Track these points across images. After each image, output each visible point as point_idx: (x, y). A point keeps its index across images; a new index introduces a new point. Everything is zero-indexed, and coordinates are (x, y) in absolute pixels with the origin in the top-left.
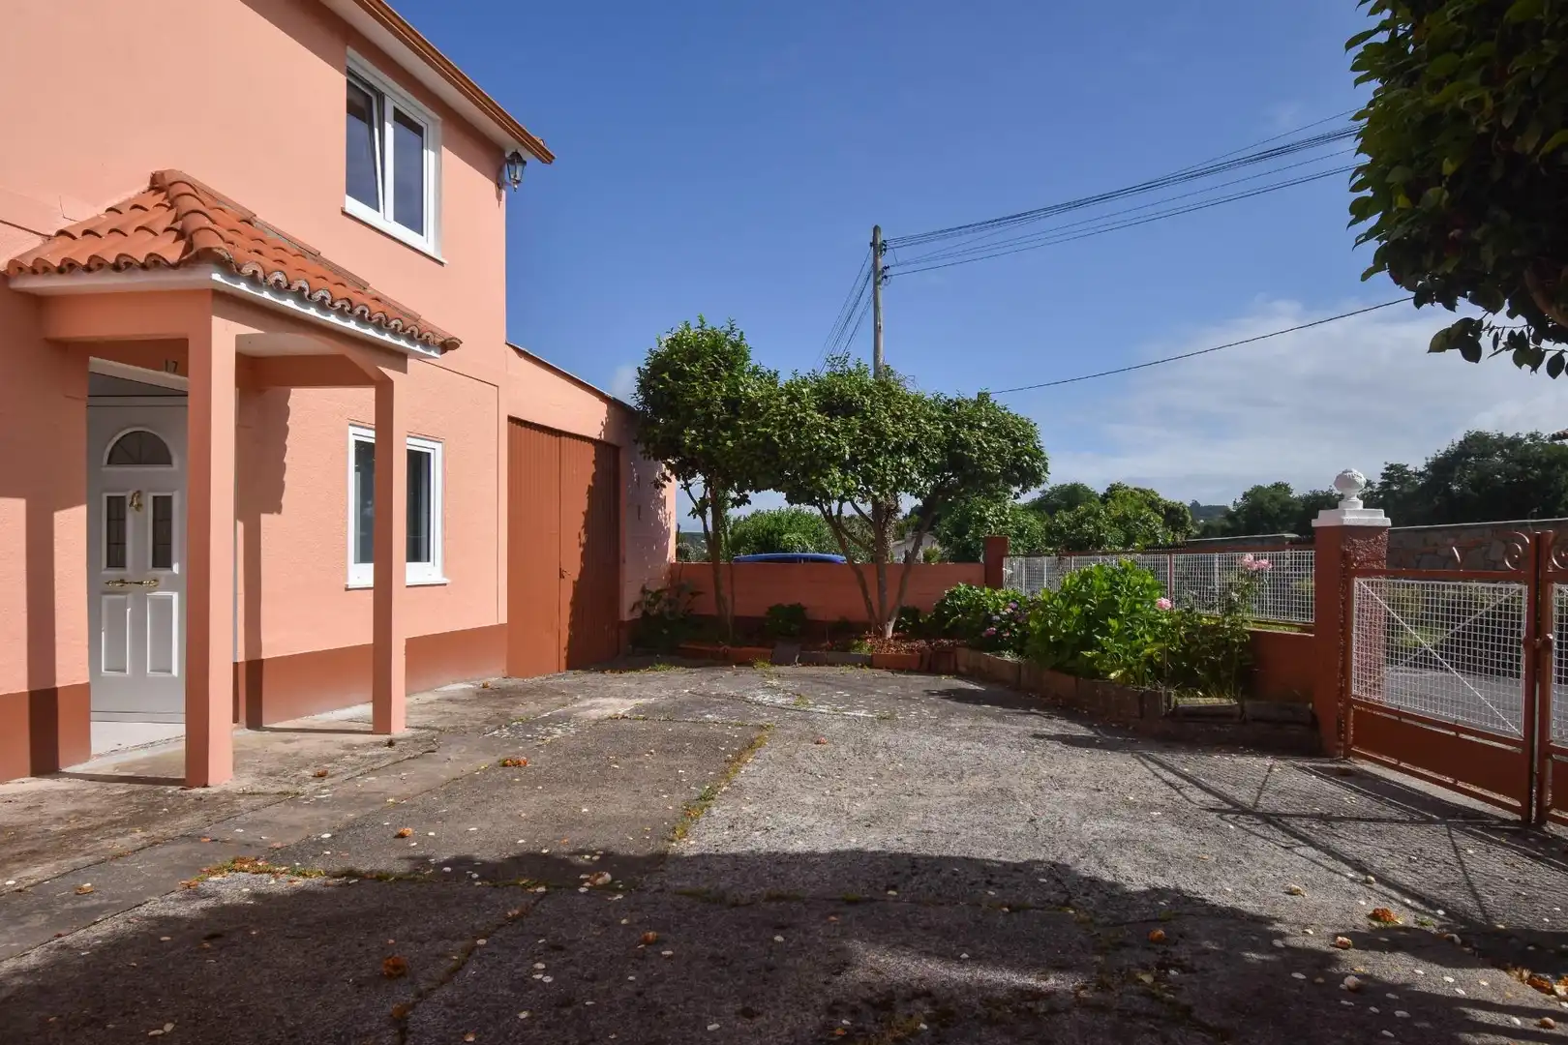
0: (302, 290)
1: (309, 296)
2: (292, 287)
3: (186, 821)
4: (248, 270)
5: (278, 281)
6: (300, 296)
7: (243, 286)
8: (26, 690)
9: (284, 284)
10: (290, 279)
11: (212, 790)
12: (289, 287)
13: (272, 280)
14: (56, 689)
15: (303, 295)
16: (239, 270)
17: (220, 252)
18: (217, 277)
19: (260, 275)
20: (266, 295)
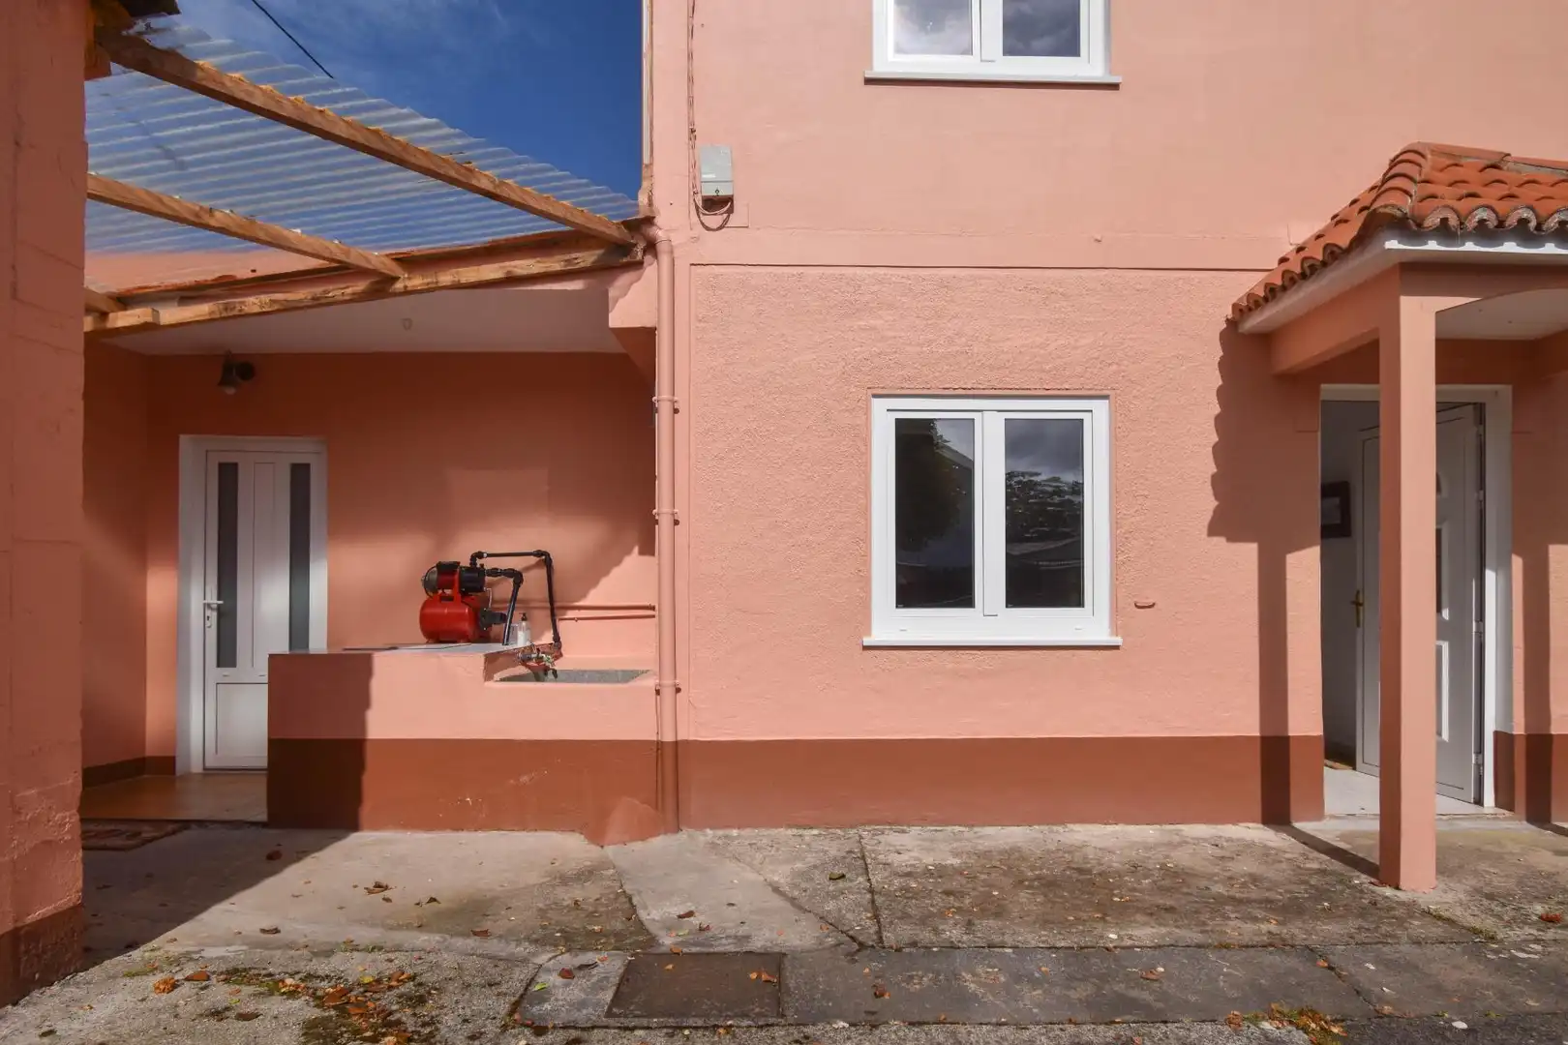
0: (1523, 222)
1: (1539, 227)
2: (1507, 224)
3: (1331, 928)
4: (1432, 221)
5: (1482, 222)
6: (1523, 232)
7: (1432, 245)
8: (1258, 734)
9: (1492, 224)
10: (1501, 213)
11: (1401, 896)
12: (1501, 224)
13: (1472, 223)
14: (1288, 738)
15: (1527, 229)
16: (1419, 225)
17: (1387, 210)
18: (1393, 244)
19: (1453, 222)
20: (1470, 246)
